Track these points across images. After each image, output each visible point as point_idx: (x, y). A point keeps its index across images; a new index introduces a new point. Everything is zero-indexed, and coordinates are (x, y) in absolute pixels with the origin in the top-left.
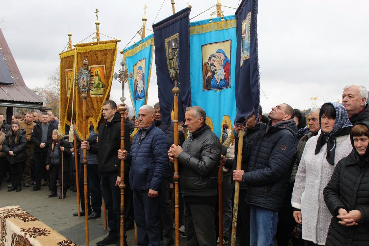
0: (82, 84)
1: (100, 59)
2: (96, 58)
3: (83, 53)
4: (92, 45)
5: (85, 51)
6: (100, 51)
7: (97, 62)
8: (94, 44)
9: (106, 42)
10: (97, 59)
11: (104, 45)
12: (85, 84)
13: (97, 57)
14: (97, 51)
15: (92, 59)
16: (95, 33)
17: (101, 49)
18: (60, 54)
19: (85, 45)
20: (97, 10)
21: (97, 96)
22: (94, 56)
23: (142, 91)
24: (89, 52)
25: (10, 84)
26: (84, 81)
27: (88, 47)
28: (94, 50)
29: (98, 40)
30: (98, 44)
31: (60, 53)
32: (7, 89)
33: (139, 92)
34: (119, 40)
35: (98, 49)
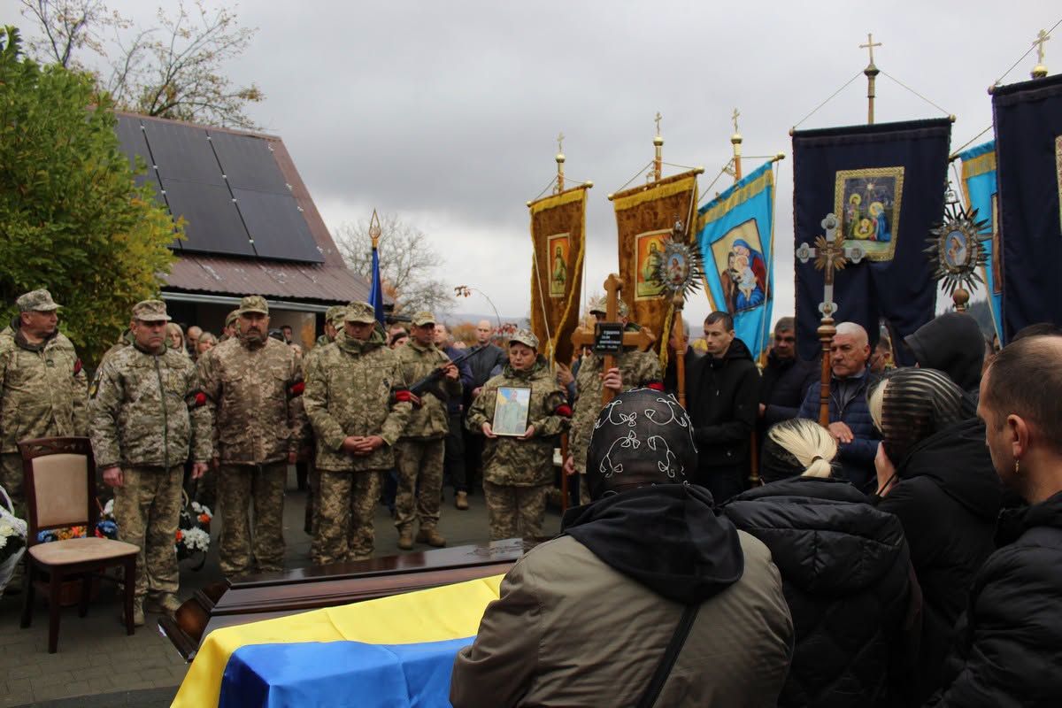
0: (672, 276)
1: (661, 216)
2: (653, 217)
3: (626, 211)
4: (645, 189)
5: (630, 206)
6: (662, 199)
7: (655, 224)
8: (649, 187)
9: (675, 179)
10: (656, 218)
11: (672, 185)
12: (682, 274)
13: (656, 214)
14: (656, 201)
15: (643, 219)
16: (652, 165)
17: (664, 196)
18: (529, 206)
19: (630, 193)
20: (658, 115)
21: (652, 298)
22: (648, 213)
23: (752, 291)
24: (638, 206)
25: (315, 263)
26: (679, 269)
27: (636, 196)
28: (649, 200)
29: (657, 177)
30: (658, 185)
31: (529, 202)
32: (313, 276)
33: (745, 294)
34: (701, 168)
35: (658, 196)
